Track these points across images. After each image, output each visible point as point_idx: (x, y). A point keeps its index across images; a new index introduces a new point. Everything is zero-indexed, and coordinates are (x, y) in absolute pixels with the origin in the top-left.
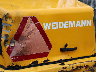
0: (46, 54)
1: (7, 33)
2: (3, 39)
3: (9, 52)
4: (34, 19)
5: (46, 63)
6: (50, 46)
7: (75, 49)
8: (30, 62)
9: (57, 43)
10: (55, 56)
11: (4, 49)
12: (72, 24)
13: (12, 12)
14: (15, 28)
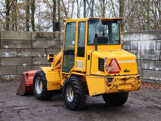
0: (119, 72)
1: (106, 64)
2: (105, 66)
3: (107, 71)
4: (115, 59)
5: (119, 75)
6: (120, 69)
7: (129, 71)
8: (113, 74)
9: (123, 69)
10: (122, 73)
11: (105, 70)
12: (128, 61)
13: (108, 57)
14: (109, 62)
